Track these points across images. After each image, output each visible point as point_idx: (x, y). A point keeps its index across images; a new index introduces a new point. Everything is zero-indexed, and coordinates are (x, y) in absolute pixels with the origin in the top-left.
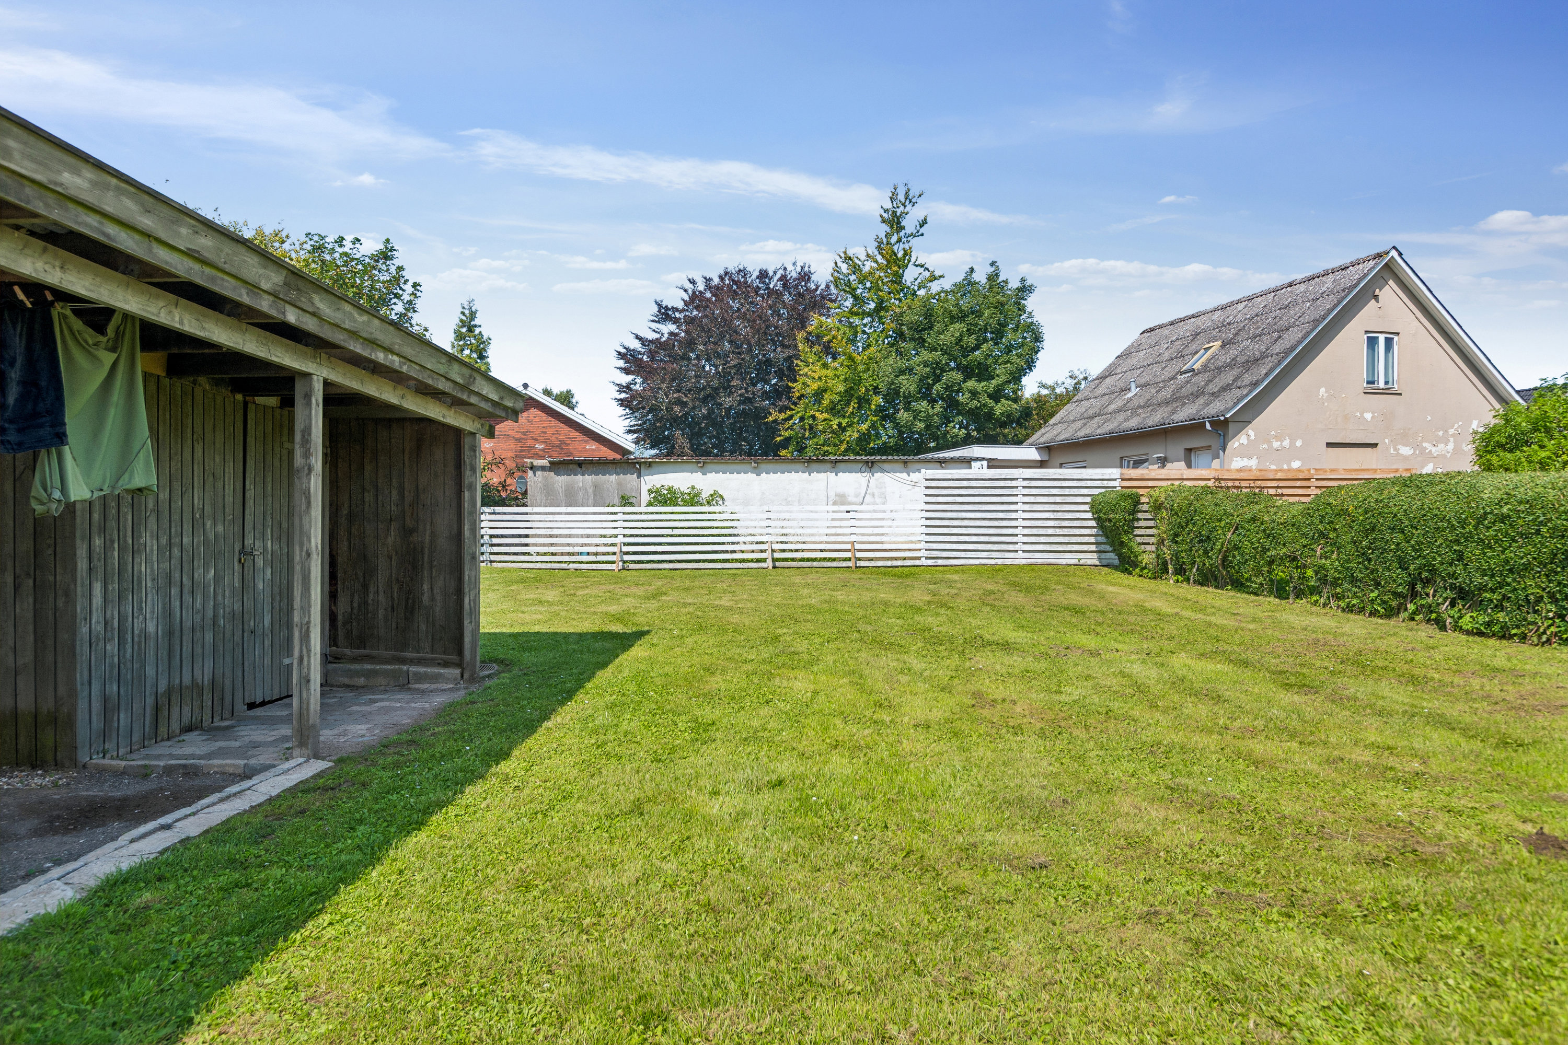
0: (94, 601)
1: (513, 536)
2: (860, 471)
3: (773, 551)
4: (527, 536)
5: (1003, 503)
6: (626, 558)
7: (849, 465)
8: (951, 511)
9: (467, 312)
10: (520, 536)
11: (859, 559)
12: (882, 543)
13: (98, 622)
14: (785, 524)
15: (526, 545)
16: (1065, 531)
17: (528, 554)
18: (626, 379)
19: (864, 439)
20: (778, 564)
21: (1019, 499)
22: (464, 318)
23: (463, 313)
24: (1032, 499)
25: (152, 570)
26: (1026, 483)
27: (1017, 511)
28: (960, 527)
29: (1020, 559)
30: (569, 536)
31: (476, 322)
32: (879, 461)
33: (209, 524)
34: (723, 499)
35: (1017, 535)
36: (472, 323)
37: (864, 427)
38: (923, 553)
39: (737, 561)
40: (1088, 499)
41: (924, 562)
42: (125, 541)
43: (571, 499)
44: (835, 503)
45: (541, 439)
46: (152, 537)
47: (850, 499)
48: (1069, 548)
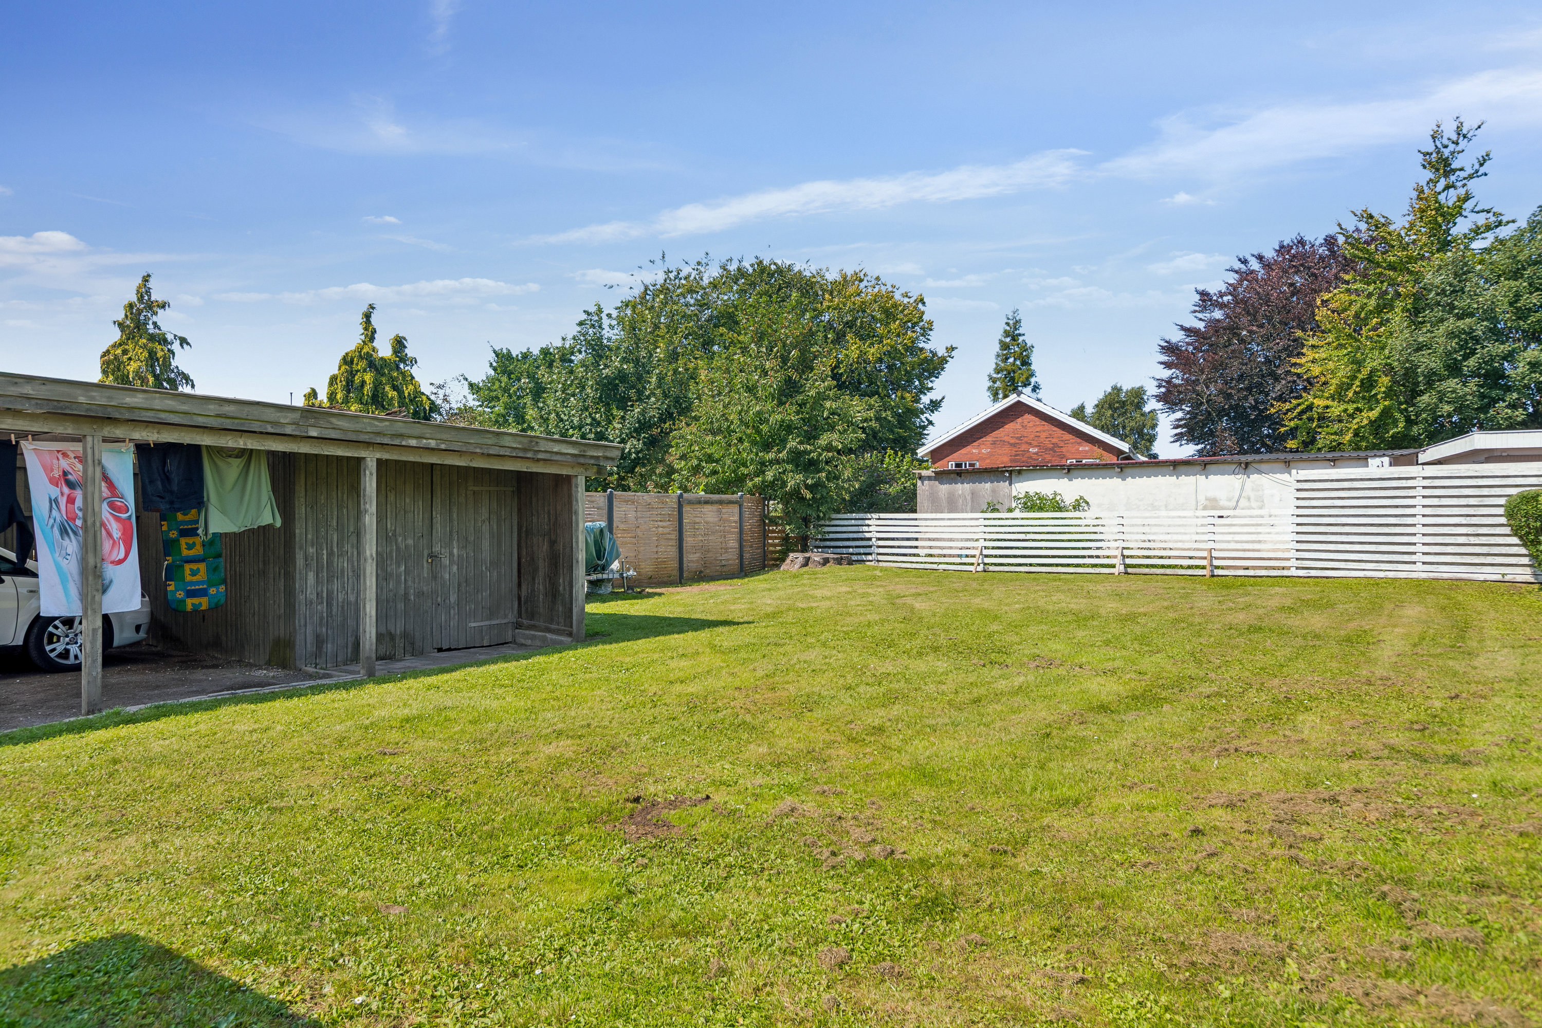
0: (309, 582)
1: (903, 539)
2: (1233, 473)
3: (1124, 556)
4: (917, 539)
5: (1397, 507)
6: (987, 560)
7: (1221, 467)
8: (1330, 516)
9: (1011, 322)
10: (908, 539)
11: (1217, 567)
12: (1259, 551)
13: (311, 593)
14: (1146, 529)
15: (916, 547)
16: (1484, 540)
17: (918, 555)
18: (1166, 373)
19: (1377, 426)
20: (1130, 570)
21: (1419, 501)
22: (1008, 328)
23: (1008, 324)
24: (1435, 502)
25: (353, 566)
26: (1427, 483)
27: (1414, 516)
28: (1341, 534)
29: (1419, 572)
30: (951, 540)
31: (1021, 331)
32: (1254, 462)
33: (400, 539)
34: (1087, 503)
35: (1415, 544)
36: (1017, 332)
37: (1374, 414)
38: (1294, 563)
39: (1088, 566)
40: (1502, 501)
41: (1293, 572)
42: (332, 550)
43: (952, 506)
44: (1205, 508)
45: (1035, 443)
46: (352, 547)
47: (1223, 503)
48: (1489, 560)
